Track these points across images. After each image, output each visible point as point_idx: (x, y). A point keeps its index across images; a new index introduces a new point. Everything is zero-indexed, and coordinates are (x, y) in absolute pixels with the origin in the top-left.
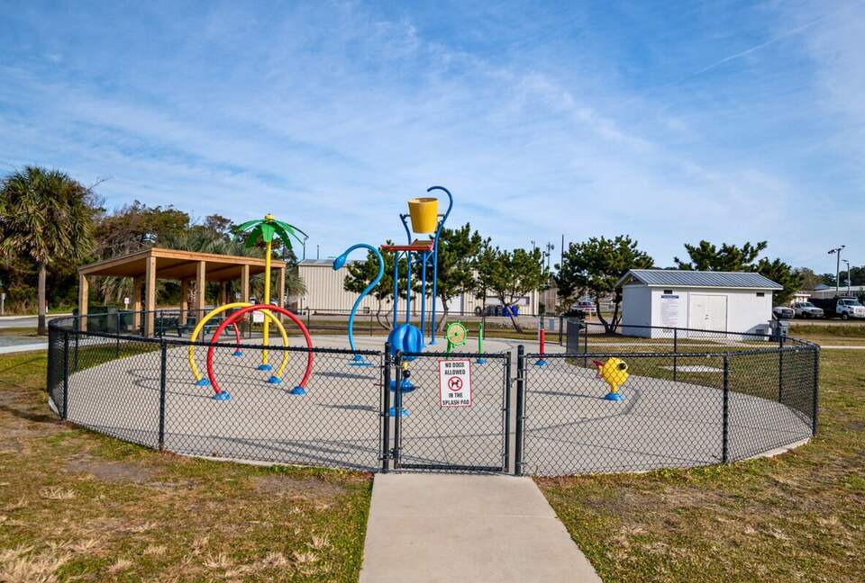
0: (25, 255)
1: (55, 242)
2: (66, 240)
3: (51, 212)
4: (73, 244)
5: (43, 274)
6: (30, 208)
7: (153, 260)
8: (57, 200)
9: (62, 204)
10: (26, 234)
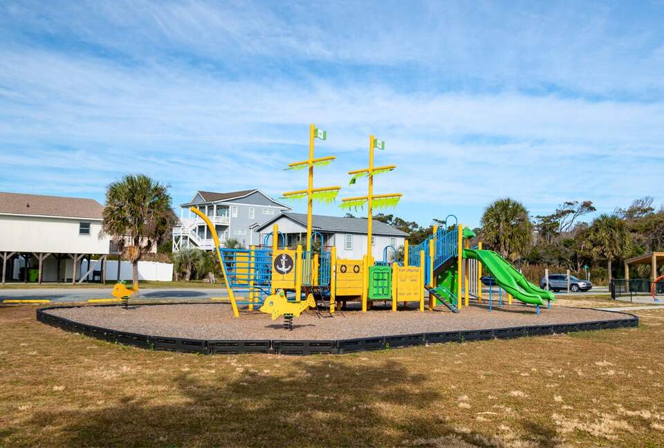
0: (602, 255)
1: (614, 248)
2: (619, 248)
3: (611, 235)
4: (622, 249)
5: (610, 263)
6: (603, 233)
7: (655, 258)
8: (614, 229)
9: (616, 231)
10: (602, 246)
